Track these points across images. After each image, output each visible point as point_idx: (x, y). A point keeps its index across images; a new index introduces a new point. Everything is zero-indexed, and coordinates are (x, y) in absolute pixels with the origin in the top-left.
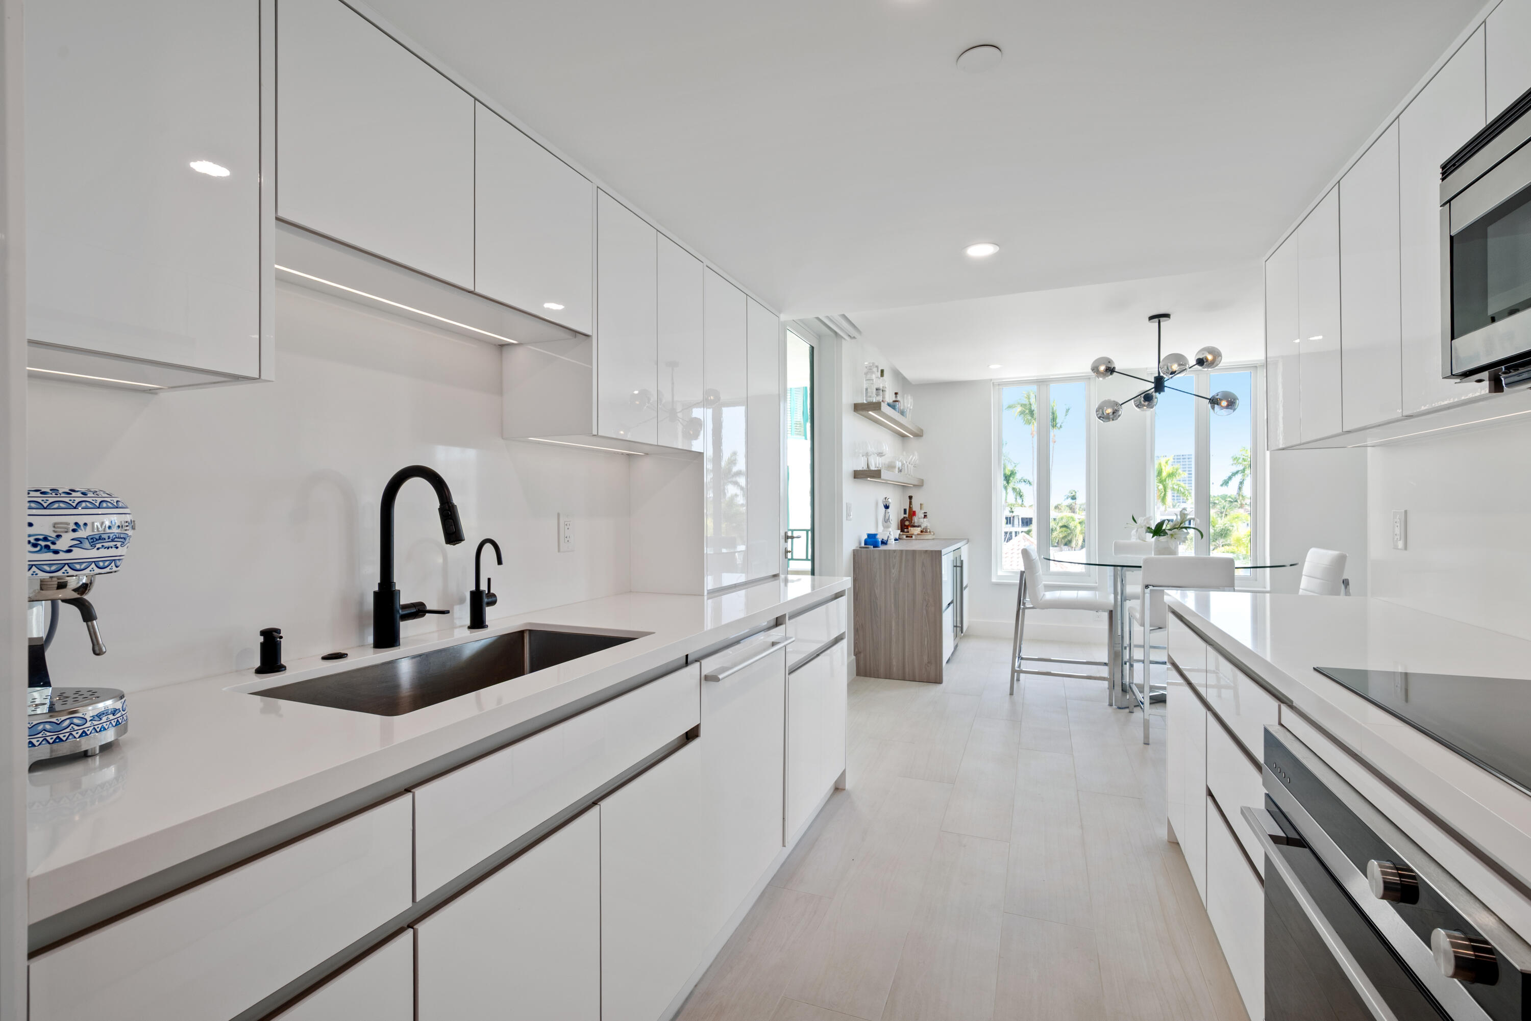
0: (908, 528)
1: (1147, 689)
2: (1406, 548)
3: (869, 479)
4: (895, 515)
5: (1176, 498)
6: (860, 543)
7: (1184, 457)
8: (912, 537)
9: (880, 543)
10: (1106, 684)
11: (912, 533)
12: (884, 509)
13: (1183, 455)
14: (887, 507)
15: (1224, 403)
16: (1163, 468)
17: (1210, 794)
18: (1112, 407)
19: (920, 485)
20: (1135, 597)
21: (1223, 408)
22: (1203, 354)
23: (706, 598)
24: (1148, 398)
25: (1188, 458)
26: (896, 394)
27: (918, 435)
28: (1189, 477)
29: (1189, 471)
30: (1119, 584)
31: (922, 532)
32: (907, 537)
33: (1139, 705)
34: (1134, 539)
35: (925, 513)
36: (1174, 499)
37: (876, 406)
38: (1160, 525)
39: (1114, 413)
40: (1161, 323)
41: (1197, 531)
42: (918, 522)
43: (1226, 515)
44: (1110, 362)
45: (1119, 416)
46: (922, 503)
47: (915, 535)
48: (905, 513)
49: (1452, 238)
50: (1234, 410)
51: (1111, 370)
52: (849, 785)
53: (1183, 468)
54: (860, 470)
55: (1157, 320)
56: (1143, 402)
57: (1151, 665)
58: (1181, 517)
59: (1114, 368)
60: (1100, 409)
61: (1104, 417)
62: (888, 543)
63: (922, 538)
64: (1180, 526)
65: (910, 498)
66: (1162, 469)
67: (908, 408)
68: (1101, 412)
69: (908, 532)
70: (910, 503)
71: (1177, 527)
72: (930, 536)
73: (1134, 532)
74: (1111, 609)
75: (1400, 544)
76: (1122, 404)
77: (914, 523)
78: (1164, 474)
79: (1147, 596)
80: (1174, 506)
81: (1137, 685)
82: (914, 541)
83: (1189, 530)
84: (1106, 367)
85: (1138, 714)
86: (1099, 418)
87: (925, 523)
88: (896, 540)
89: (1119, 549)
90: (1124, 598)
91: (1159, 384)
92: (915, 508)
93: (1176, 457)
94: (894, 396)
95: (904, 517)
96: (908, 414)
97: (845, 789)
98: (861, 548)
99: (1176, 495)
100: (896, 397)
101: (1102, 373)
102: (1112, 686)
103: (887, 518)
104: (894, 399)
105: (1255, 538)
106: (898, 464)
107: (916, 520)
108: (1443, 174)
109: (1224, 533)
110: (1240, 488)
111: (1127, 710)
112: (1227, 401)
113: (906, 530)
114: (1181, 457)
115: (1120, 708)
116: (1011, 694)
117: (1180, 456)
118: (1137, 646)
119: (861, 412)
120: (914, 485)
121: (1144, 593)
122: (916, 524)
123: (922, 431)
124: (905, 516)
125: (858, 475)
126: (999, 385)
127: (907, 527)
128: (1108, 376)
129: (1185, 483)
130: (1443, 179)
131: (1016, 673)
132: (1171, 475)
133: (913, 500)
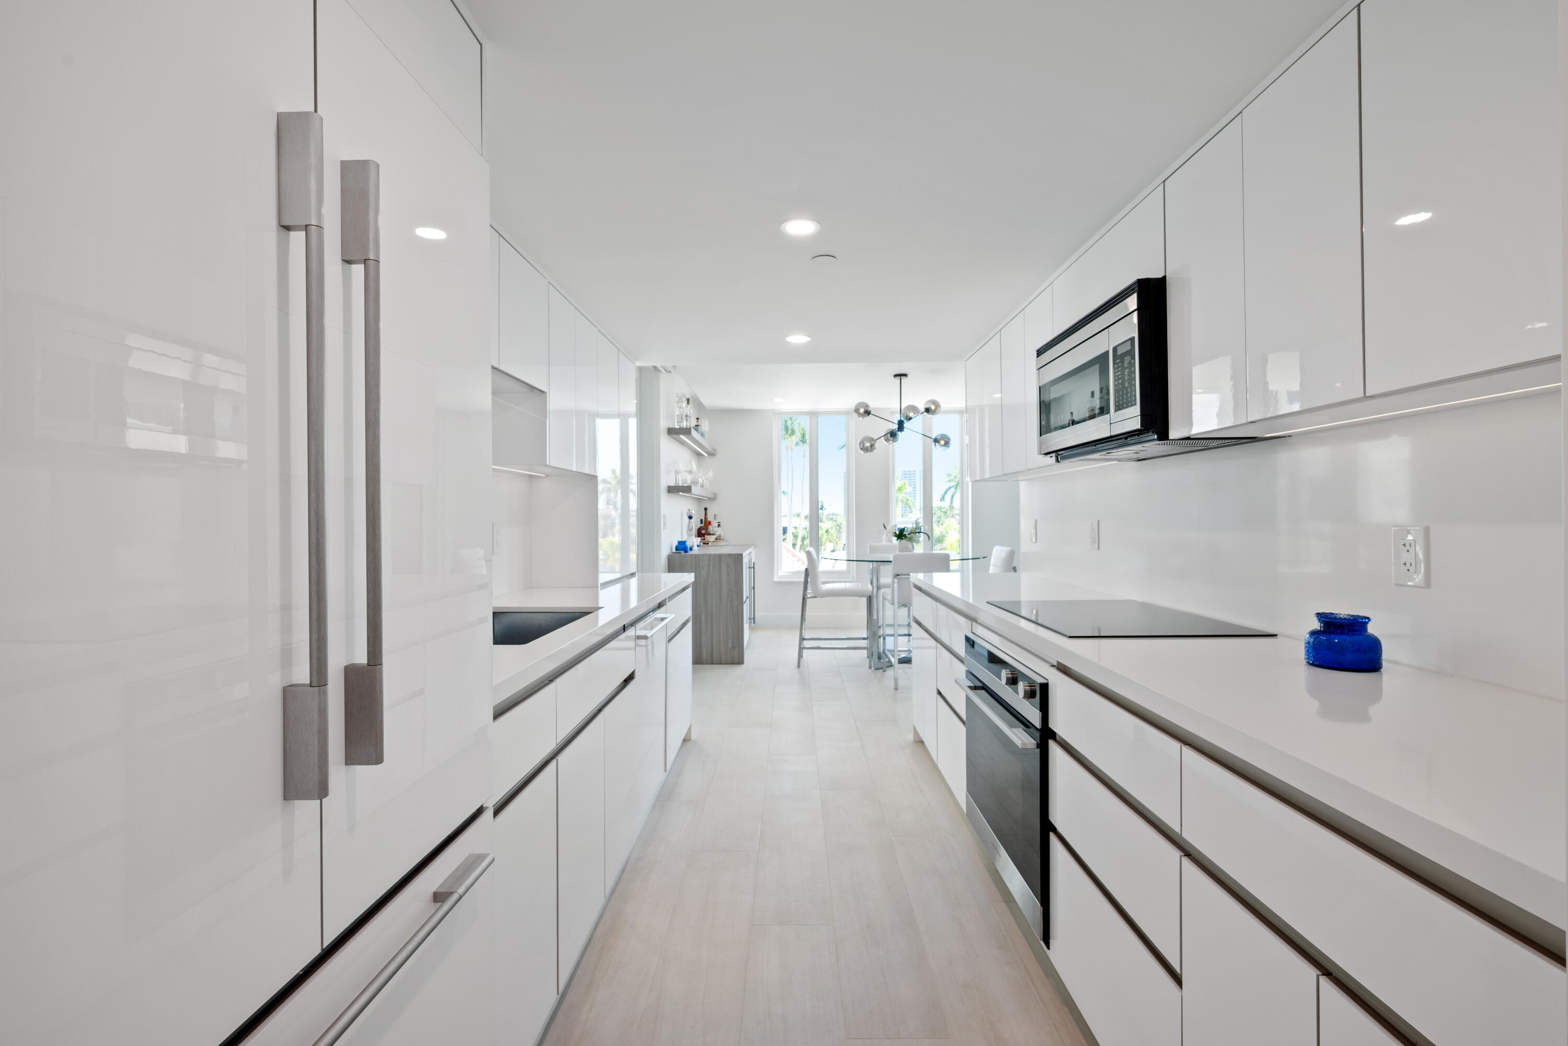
0: (704, 536)
1: (896, 653)
2: (1036, 542)
3: (681, 493)
4: (696, 524)
6: (672, 549)
7: (910, 473)
8: (708, 544)
9: (689, 549)
10: (865, 652)
11: (708, 540)
12: (688, 519)
13: (909, 471)
14: (690, 518)
15: (942, 442)
17: (939, 693)
18: (870, 442)
19: (713, 499)
20: (887, 586)
21: (941, 445)
22: (929, 404)
23: (599, 589)
24: (893, 435)
25: (913, 474)
26: (698, 419)
27: (712, 454)
28: (914, 491)
29: (914, 485)
30: (876, 574)
31: (716, 539)
32: (704, 544)
33: (890, 665)
34: (884, 542)
35: (719, 522)
36: (902, 510)
37: (687, 431)
38: (902, 530)
39: (871, 446)
40: (902, 380)
41: (926, 535)
42: (713, 531)
43: (942, 524)
44: (867, 406)
45: (875, 449)
46: (716, 513)
47: (711, 542)
48: (702, 523)
49: (1040, 387)
50: (949, 447)
51: (868, 413)
52: (693, 737)
53: (910, 482)
54: (672, 486)
55: (899, 378)
56: (889, 438)
57: (899, 638)
58: (916, 524)
59: (870, 411)
60: (862, 443)
61: (865, 450)
62: (693, 549)
63: (717, 544)
64: (916, 531)
65: (706, 509)
67: (705, 430)
68: (862, 445)
69: (705, 539)
70: (706, 514)
71: (913, 532)
72: (723, 542)
73: (884, 536)
74: (870, 594)
75: (1034, 540)
76: (877, 440)
77: (710, 531)
79: (896, 585)
81: (889, 651)
82: (710, 547)
83: (921, 534)
84: (865, 410)
85: (890, 672)
86: (861, 449)
87: (719, 532)
88: (698, 546)
89: (873, 549)
90: (879, 588)
91: (901, 425)
92: (710, 518)
93: (904, 473)
94: (696, 420)
95: (701, 527)
96: (706, 435)
97: (690, 740)
98: (673, 553)
99: (904, 506)
100: (698, 421)
101: (862, 415)
102: (870, 656)
103: (691, 527)
104: (696, 424)
105: (962, 542)
106: (700, 480)
107: (711, 528)
108: (1037, 354)
109: (941, 540)
110: (951, 502)
111: (882, 670)
112: (945, 441)
113: (703, 538)
115: (876, 669)
116: (799, 666)
118: (888, 625)
119: (674, 436)
120: (709, 498)
121: (893, 583)
122: (711, 533)
123: (715, 450)
124: (702, 525)
125: (672, 490)
126: (779, 414)
127: (703, 535)
128: (866, 417)
129: (911, 496)
130: (1037, 357)
131: (801, 649)
133: (708, 511)
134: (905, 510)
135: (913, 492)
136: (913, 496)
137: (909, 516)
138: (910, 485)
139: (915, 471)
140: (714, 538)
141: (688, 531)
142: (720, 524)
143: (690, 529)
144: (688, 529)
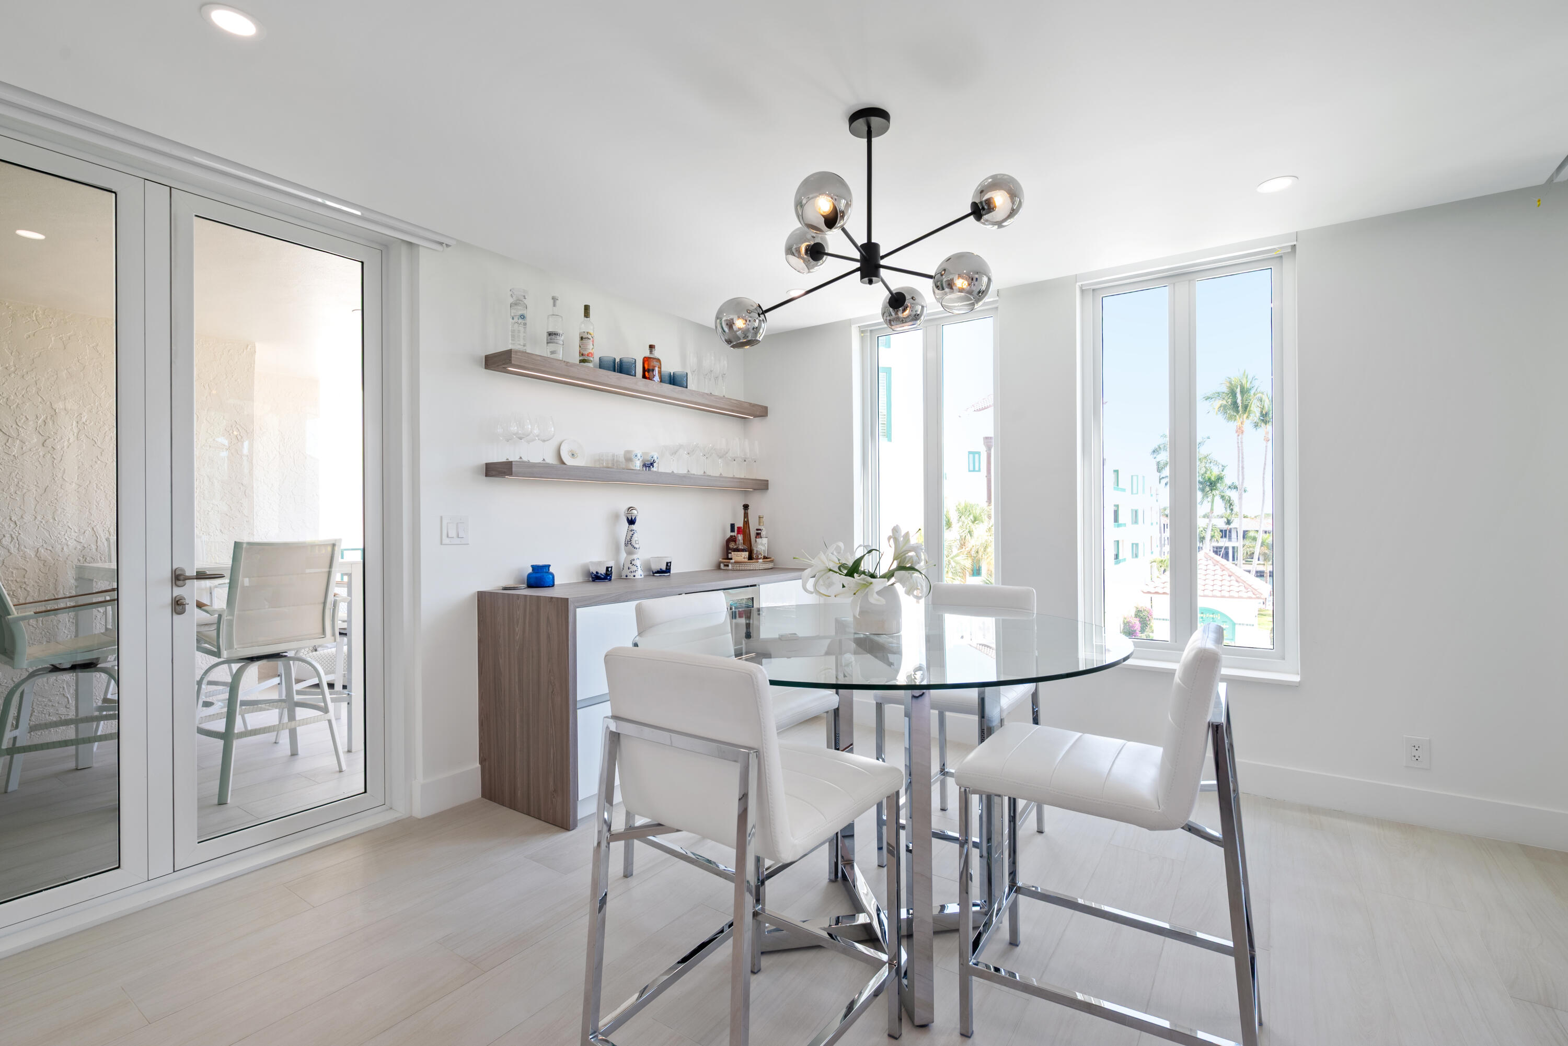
0: (731, 553)
12: (627, 524)
32: (724, 566)
46: (761, 514)
63: (742, 567)
65: (746, 507)
70: (746, 515)
92: (750, 522)
95: (731, 536)
98: (505, 588)
100: (651, 352)
113: (730, 556)
127: (732, 550)
140: (743, 556)
141: (626, 545)
142: (760, 532)
143: (629, 543)
144: (626, 542)
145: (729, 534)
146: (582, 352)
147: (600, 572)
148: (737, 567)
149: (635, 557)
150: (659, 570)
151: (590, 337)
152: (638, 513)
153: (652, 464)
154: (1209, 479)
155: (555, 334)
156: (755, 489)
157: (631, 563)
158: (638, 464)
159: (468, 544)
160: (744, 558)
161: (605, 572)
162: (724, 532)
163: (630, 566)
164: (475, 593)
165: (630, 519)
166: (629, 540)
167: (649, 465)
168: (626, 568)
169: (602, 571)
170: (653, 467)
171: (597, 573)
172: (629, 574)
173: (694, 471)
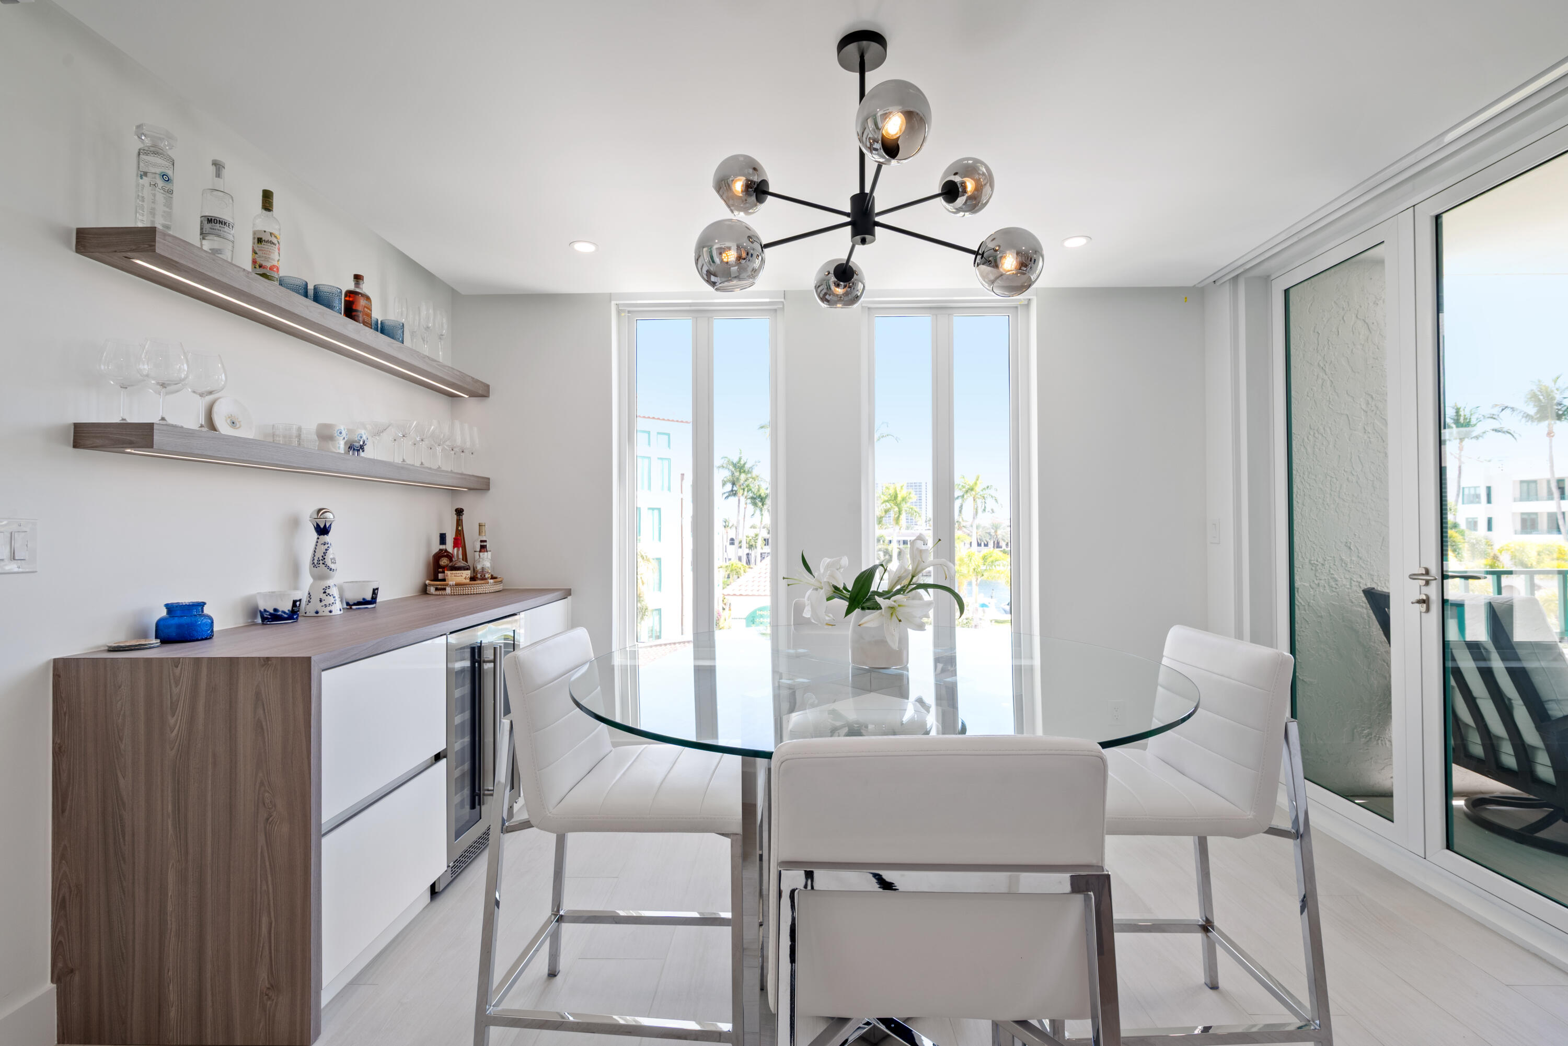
0: (443, 572)
3: (129, 450)
5: (909, 521)
7: (916, 485)
8: (445, 589)
11: (451, 581)
12: (316, 535)
13: (915, 483)
14: (323, 531)
16: (898, 492)
19: (482, 487)
25: (919, 486)
27: (476, 392)
29: (920, 494)
31: (471, 579)
32: (437, 589)
35: (482, 541)
38: (866, 578)
42: (468, 560)
44: (756, 172)
46: (482, 522)
48: (443, 542)
51: (757, 190)
59: (764, 183)
63: (466, 592)
65: (459, 512)
66: (897, 495)
70: (459, 523)
71: (901, 586)
72: (487, 586)
77: (460, 561)
78: (899, 499)
80: (908, 528)
83: (928, 592)
84: (747, 180)
87: (485, 562)
92: (467, 532)
93: (909, 485)
99: (909, 518)
100: (357, 285)
103: (319, 555)
107: (465, 557)
113: (440, 576)
114: (914, 485)
117: (912, 483)
122: (462, 565)
123: (487, 387)
124: (443, 547)
127: (444, 568)
132: (904, 499)
133: (465, 517)
134: (911, 522)
135: (918, 501)
136: (919, 505)
137: (915, 529)
138: (916, 494)
139: (921, 483)
140: (464, 576)
141: (314, 565)
142: (485, 544)
143: (321, 562)
144: (316, 562)
145: (436, 547)
146: (259, 261)
147: (281, 609)
148: (460, 590)
149: (330, 582)
150: (362, 600)
151: (275, 241)
152: (334, 516)
153: (362, 448)
154: (760, 496)
155: (221, 222)
156: (470, 489)
157: (325, 592)
158: (341, 446)
159: (36, 572)
160: (465, 578)
161: (290, 609)
162: (429, 545)
163: (323, 596)
164: (48, 662)
165: (322, 526)
166: (321, 558)
167: (355, 448)
168: (315, 600)
169: (286, 607)
170: (363, 451)
171: (275, 610)
172: (320, 609)
173: (409, 461)
